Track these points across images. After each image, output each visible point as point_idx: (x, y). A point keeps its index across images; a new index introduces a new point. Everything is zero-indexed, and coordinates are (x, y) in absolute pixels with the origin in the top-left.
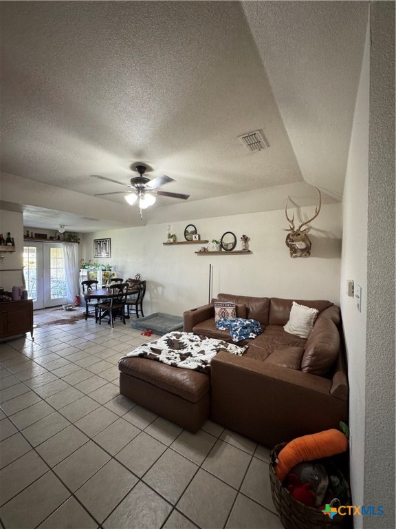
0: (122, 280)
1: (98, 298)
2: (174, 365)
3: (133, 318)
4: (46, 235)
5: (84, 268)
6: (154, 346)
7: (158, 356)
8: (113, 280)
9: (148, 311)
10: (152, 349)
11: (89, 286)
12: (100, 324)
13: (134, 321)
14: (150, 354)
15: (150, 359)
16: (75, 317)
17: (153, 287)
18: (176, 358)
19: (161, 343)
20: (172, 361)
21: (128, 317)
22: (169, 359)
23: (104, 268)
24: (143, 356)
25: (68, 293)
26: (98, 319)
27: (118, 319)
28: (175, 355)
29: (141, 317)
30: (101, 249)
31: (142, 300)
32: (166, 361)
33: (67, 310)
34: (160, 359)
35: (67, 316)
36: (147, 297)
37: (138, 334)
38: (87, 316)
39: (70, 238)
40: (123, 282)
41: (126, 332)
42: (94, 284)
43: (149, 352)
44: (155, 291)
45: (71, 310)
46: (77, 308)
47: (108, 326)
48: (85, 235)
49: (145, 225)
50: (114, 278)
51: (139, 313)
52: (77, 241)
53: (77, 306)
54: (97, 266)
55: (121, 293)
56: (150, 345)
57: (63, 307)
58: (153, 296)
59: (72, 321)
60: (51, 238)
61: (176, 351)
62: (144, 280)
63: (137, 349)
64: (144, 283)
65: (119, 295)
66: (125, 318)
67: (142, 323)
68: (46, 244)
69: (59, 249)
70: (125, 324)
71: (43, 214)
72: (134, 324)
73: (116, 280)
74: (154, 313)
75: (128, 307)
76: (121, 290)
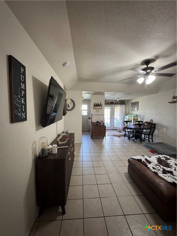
0: (143, 122)
1: (130, 129)
2: (156, 174)
3: (147, 141)
4: (113, 102)
5: (126, 115)
6: (148, 159)
7: (148, 164)
8: (137, 121)
9: (156, 140)
10: (146, 159)
11: (127, 123)
12: (130, 140)
13: (146, 143)
14: (144, 161)
15: (143, 164)
16: (121, 135)
17: (160, 127)
18: (159, 170)
19: (154, 159)
20: (156, 171)
21: (144, 141)
22: (154, 168)
23: (135, 116)
24: (139, 161)
25: (120, 125)
26: (129, 138)
27: (138, 140)
28: (159, 168)
29: (151, 142)
30: (134, 107)
31: (153, 133)
32: (152, 169)
33: (119, 132)
34: (148, 166)
35: (118, 134)
36: (156, 132)
37: (146, 150)
38: (125, 135)
39: (122, 103)
40: (143, 123)
41: (140, 147)
42: (129, 123)
43: (143, 160)
44: (161, 130)
45: (120, 132)
46: (123, 132)
47: (133, 142)
48: (128, 101)
49: (157, 93)
50: (138, 120)
51: (151, 140)
52: (124, 104)
53: (123, 131)
54: (131, 114)
55: (140, 128)
56: (146, 157)
57: (118, 130)
58: (160, 132)
59: (119, 136)
60: (115, 103)
61: (162, 166)
62: (154, 123)
63: (138, 156)
64: (155, 125)
65: (138, 129)
66: (142, 140)
67: (150, 145)
68: (114, 106)
69: (118, 107)
70: (141, 143)
71: (111, 94)
72: (146, 144)
73: (139, 122)
74: (159, 142)
75: (145, 136)
76: (140, 127)
